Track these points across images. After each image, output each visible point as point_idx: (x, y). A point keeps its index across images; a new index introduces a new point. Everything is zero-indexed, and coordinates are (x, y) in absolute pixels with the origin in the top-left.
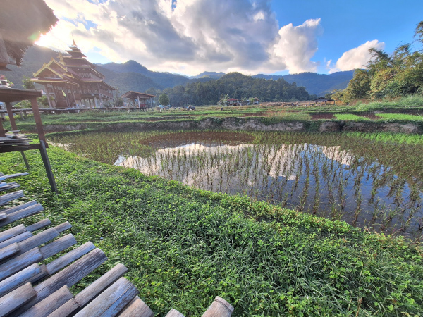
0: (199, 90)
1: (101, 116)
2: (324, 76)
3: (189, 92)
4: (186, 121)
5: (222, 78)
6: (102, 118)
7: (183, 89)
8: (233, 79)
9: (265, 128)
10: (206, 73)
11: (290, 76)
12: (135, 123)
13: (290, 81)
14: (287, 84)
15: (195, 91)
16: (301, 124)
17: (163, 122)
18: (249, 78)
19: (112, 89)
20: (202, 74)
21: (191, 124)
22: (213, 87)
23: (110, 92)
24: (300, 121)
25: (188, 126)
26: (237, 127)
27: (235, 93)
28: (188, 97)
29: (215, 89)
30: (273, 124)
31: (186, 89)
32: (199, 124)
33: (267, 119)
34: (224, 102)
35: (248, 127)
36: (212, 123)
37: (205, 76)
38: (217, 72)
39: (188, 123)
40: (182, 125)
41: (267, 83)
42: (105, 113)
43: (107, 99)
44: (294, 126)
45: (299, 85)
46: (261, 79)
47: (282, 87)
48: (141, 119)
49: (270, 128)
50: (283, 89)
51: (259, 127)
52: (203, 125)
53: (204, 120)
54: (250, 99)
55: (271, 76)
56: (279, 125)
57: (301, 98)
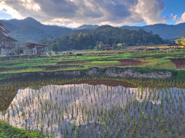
0: (80, 38)
1: (8, 65)
2: (172, 26)
3: (72, 40)
4: (77, 70)
5: (97, 29)
6: (8, 67)
7: (68, 38)
8: (105, 30)
9: (141, 76)
10: (84, 25)
11: (147, 26)
12: (36, 72)
13: (148, 31)
14: (145, 33)
15: (77, 39)
16: (170, 73)
17: (59, 72)
18: (117, 28)
19: (15, 41)
20: (81, 27)
21: (81, 72)
22: (91, 36)
23: (13, 42)
24: (169, 71)
25: (79, 74)
26: (118, 75)
27: (107, 40)
28: (72, 44)
29: (92, 37)
30: (147, 72)
31: (71, 38)
32: (88, 72)
33: (141, 68)
34: (100, 47)
35: (127, 75)
36: (98, 71)
37: (84, 28)
38: (93, 25)
39: (79, 72)
40: (74, 73)
41: (130, 32)
42: (10, 61)
43: (11, 49)
44: (164, 75)
45: (154, 33)
46: (126, 30)
47: (142, 35)
48: (40, 67)
49: (145, 76)
50: (143, 36)
51: (135, 75)
52: (90, 73)
53: (91, 69)
54: (119, 45)
55: (133, 27)
56: (152, 73)
57: (157, 42)
